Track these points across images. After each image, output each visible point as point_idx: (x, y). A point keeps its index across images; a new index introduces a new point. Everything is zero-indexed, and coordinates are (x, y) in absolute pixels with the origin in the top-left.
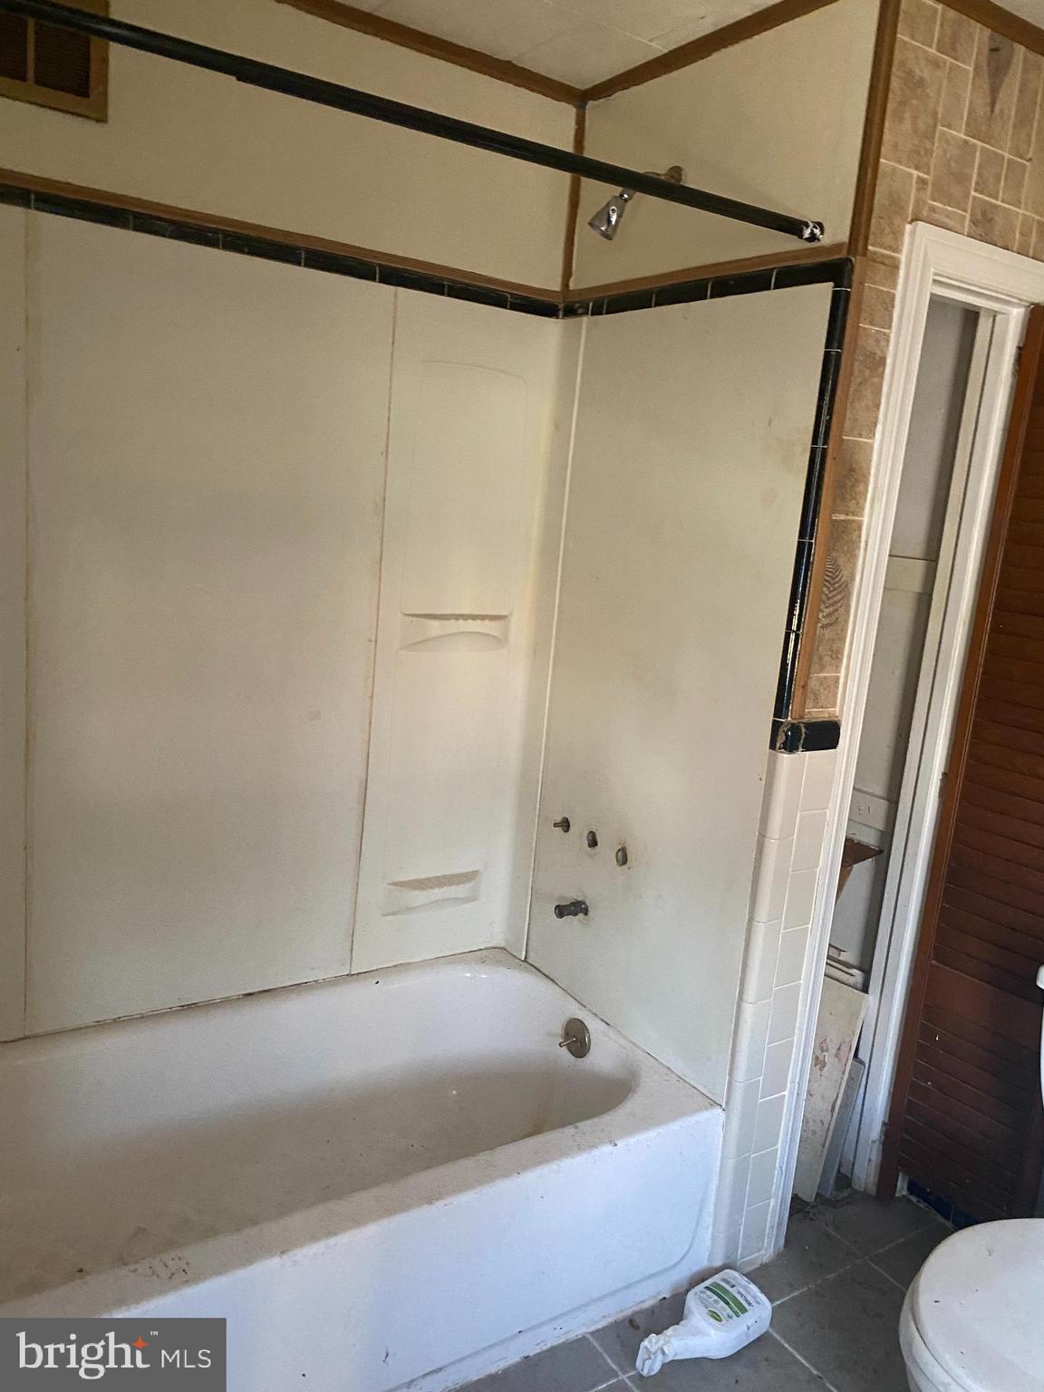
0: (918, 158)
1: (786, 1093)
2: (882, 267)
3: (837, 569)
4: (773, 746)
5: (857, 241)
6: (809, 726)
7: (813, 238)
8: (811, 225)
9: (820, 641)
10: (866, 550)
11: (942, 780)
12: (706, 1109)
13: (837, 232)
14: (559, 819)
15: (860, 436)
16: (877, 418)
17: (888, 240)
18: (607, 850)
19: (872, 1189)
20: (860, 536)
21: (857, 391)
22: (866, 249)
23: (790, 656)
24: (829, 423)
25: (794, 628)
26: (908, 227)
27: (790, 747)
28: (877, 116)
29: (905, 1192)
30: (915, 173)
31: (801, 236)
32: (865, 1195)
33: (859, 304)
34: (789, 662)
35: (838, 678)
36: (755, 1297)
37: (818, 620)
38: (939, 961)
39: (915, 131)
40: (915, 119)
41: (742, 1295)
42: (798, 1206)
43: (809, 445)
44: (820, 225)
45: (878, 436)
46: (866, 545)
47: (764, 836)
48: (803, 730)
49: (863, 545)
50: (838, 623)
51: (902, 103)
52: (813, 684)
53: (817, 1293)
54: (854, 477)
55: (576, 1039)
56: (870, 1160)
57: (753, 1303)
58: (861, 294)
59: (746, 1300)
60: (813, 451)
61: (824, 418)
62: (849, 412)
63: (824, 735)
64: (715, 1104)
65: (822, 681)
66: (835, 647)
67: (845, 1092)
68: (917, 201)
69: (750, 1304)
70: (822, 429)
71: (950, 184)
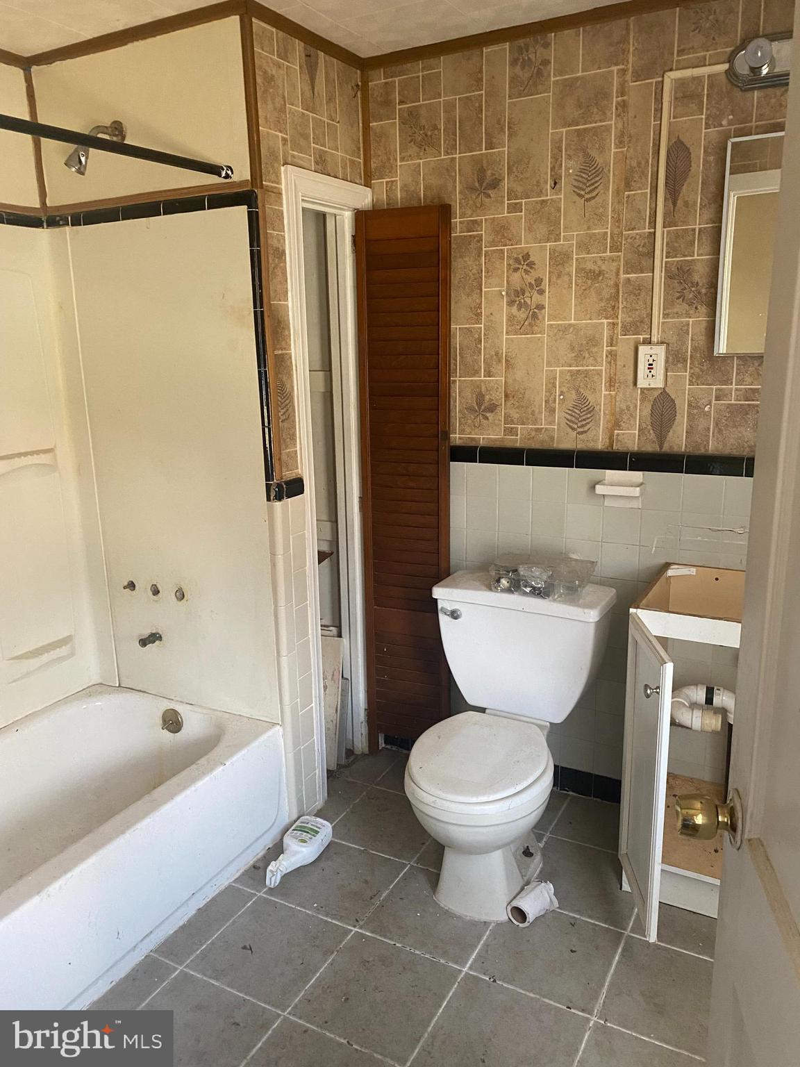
0: (279, 125)
1: (313, 704)
2: (273, 194)
3: (283, 385)
4: (269, 499)
5: (256, 179)
6: (287, 483)
7: (227, 176)
8: (225, 168)
9: (283, 431)
10: (296, 370)
11: (360, 502)
12: (271, 728)
13: (242, 173)
14: (126, 584)
15: (280, 300)
16: (287, 288)
17: (273, 177)
18: (168, 593)
19: (366, 750)
20: (291, 362)
21: (272, 272)
22: (262, 184)
23: (267, 442)
24: (261, 294)
25: (266, 424)
26: (283, 168)
27: (279, 498)
28: (253, 102)
29: (384, 745)
30: (280, 134)
31: (220, 176)
32: (363, 755)
33: (265, 219)
34: (268, 446)
35: (296, 451)
36: (321, 824)
37: (279, 418)
38: (377, 606)
39: (275, 109)
40: (273, 100)
41: (314, 825)
42: (330, 774)
43: (252, 310)
44: (229, 168)
45: (290, 299)
46: (296, 367)
47: (275, 555)
48: (284, 486)
49: (294, 368)
50: (289, 417)
51: (265, 92)
52: (284, 457)
53: (352, 812)
54: (281, 326)
55: (172, 722)
56: (362, 734)
57: (321, 827)
58: (264, 212)
59: (317, 827)
60: (255, 313)
61: (258, 291)
62: (272, 286)
63: (295, 487)
64: (275, 724)
65: (288, 455)
66: (291, 432)
67: (341, 699)
68: (284, 152)
69: (319, 828)
70: (258, 298)
71: (299, 139)
